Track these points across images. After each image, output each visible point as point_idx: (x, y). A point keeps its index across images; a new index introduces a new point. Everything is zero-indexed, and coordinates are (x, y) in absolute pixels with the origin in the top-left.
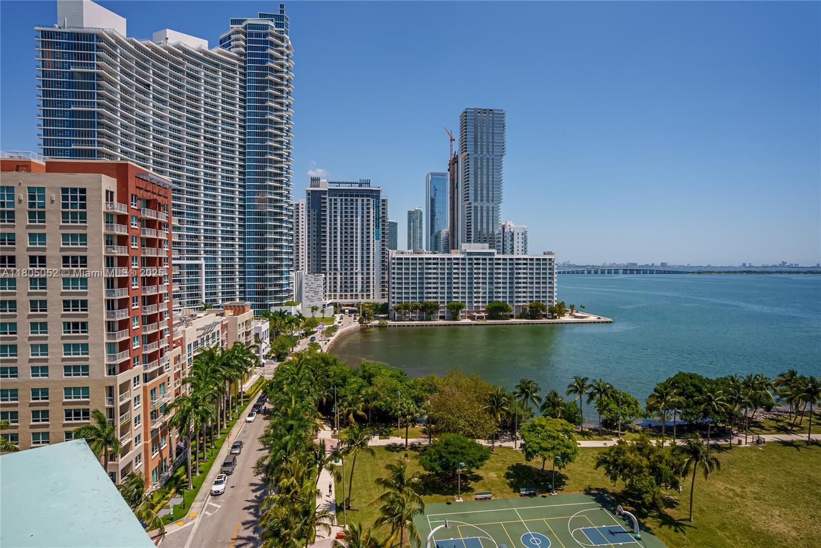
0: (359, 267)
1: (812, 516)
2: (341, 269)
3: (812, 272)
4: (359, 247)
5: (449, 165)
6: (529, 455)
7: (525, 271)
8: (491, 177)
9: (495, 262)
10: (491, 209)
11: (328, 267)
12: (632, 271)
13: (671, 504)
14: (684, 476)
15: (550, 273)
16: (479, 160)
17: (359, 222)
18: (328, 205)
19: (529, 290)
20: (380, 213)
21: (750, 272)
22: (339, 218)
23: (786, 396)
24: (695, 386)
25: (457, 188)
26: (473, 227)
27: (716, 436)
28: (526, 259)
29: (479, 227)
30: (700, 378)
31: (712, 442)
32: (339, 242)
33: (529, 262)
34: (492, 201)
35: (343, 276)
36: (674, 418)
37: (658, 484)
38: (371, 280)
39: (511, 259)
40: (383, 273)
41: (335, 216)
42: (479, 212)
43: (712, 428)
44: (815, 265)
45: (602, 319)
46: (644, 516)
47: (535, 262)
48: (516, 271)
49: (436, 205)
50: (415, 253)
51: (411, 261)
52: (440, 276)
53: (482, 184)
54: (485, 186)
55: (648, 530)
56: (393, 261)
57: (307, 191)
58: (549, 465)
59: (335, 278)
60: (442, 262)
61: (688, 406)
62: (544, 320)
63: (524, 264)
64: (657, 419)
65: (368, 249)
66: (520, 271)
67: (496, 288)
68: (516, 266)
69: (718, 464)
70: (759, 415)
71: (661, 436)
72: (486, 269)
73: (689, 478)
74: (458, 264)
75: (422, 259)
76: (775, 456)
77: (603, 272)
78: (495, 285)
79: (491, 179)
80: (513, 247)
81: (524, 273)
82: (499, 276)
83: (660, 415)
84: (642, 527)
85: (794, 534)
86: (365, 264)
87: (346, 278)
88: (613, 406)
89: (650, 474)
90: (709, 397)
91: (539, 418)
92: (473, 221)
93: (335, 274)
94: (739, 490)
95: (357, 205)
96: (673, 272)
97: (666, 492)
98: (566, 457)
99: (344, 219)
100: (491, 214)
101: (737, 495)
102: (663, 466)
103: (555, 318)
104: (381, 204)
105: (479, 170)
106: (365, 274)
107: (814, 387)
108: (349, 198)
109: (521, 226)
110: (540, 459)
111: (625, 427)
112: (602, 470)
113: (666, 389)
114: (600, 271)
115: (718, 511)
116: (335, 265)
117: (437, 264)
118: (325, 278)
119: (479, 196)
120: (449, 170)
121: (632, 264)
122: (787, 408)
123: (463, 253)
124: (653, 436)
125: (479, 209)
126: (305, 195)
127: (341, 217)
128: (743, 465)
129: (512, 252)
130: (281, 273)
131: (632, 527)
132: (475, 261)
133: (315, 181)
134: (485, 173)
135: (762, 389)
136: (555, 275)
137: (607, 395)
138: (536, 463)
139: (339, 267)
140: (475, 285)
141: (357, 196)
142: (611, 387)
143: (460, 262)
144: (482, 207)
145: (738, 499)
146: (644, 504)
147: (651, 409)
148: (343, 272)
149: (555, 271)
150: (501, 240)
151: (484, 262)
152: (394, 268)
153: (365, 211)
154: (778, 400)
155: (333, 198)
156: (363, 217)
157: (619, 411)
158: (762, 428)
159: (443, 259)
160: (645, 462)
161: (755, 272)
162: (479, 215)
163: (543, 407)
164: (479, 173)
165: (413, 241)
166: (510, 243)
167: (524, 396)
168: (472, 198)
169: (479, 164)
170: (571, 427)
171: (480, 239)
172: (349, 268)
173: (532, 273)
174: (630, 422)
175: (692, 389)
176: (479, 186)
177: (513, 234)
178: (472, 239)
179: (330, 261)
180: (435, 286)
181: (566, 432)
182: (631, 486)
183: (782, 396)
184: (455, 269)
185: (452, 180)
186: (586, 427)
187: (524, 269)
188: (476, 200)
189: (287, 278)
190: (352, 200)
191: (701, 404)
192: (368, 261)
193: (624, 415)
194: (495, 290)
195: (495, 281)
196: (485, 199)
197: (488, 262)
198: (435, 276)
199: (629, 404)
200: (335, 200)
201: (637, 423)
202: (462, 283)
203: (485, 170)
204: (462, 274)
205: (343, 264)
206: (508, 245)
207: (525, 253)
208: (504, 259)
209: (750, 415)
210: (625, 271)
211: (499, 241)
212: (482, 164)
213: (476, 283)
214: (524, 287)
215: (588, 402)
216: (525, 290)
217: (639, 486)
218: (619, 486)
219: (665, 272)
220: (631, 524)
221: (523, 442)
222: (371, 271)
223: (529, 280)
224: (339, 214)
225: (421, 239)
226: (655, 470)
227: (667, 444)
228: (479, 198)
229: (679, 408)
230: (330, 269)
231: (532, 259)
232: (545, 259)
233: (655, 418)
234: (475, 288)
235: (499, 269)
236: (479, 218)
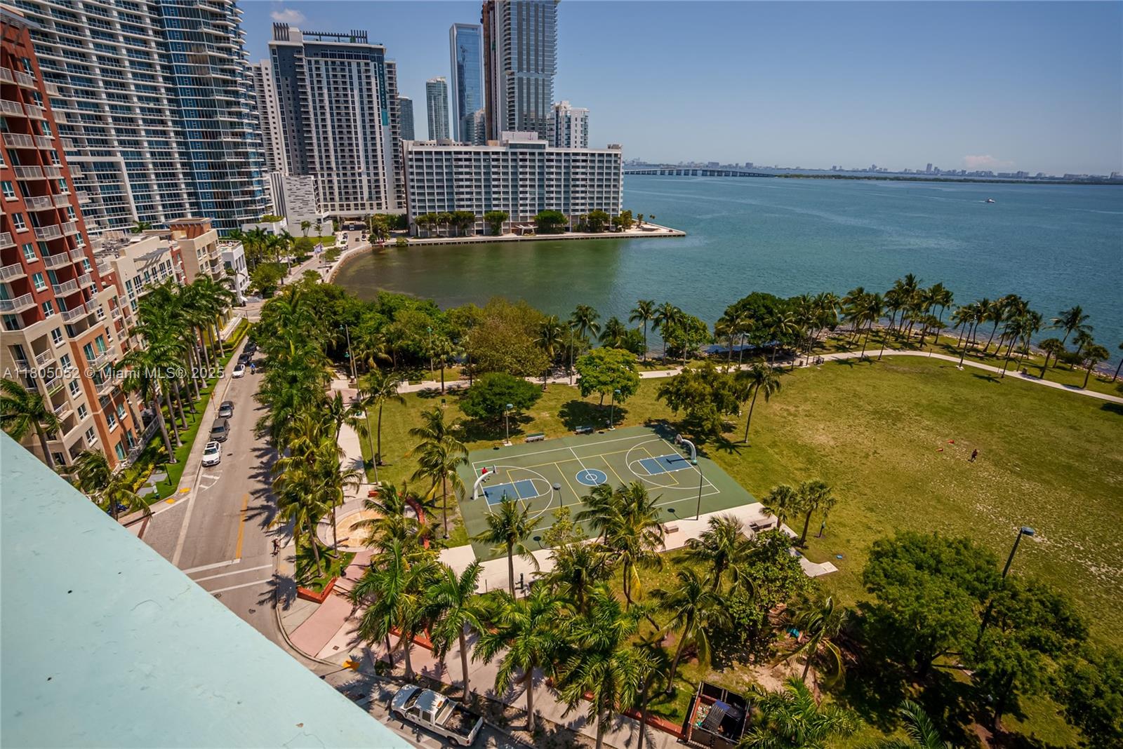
0: (363, 165)
1: (850, 426)
2: (338, 168)
3: (898, 179)
4: (360, 135)
5: (482, 12)
6: (586, 391)
7: (584, 170)
8: (540, 34)
9: (547, 157)
10: (540, 82)
11: (318, 166)
12: (712, 173)
13: (728, 428)
14: (744, 400)
15: (615, 174)
16: (524, 8)
17: (357, 99)
18: (306, 70)
19: (588, 195)
20: (387, 84)
21: (839, 177)
22: (325, 91)
23: (850, 314)
24: (766, 307)
25: (494, 49)
26: (516, 108)
27: (780, 359)
28: (586, 154)
29: (525, 109)
30: (772, 298)
31: (775, 365)
32: (329, 129)
33: (589, 158)
34: (543, 70)
35: (342, 178)
36: (742, 342)
37: (719, 410)
38: (382, 183)
39: (566, 154)
40: (397, 174)
41: (320, 88)
42: (525, 87)
43: (778, 351)
44: (902, 170)
45: (675, 232)
46: (703, 442)
47: (597, 158)
48: (572, 170)
49: (466, 75)
50: (440, 144)
51: (434, 157)
52: (474, 177)
53: (528, 44)
54: (532, 48)
55: (704, 455)
56: (410, 156)
57: (270, 46)
58: (608, 400)
59: (330, 181)
60: (477, 157)
61: (758, 329)
62: (607, 234)
63: (583, 161)
64: (724, 344)
65: (373, 139)
66: (578, 170)
67: (548, 192)
68: (573, 164)
69: (778, 385)
70: (823, 335)
71: (727, 362)
72: (534, 167)
73: (749, 402)
74: (497, 160)
75: (449, 153)
76: (830, 374)
77: (678, 174)
78: (546, 189)
79: (540, 38)
80: (569, 138)
81: (583, 173)
82: (552, 176)
83: (729, 340)
84: (701, 453)
85: (832, 443)
86: (371, 160)
87: (345, 181)
88: (680, 332)
89: (712, 401)
90: (779, 318)
91: (597, 350)
92: (516, 99)
93: (329, 175)
94: (792, 409)
95: (350, 71)
96: (759, 175)
97: (725, 418)
98: (626, 390)
99: (333, 93)
100: (540, 91)
101: (790, 414)
102: (726, 392)
103: (620, 230)
104: (386, 72)
105: (524, 23)
106: (372, 175)
107: (877, 304)
108: (338, 60)
109: (581, 109)
110: (598, 395)
111: (691, 355)
112: (664, 400)
113: (737, 311)
114: (675, 172)
115: (771, 431)
116: (328, 163)
117: (470, 160)
118: (316, 181)
119: (525, 62)
120: (482, 21)
121: (713, 164)
122: (849, 326)
123: (504, 145)
124: (719, 362)
125: (525, 82)
126: (268, 52)
127: (329, 89)
128: (801, 386)
129: (568, 145)
130: (249, 174)
131: (690, 454)
132: (521, 157)
133: (280, 29)
134: (532, 28)
135: (830, 308)
136: (622, 177)
137: (674, 320)
138: (593, 398)
139: (333, 165)
140: (521, 189)
141: (349, 57)
142: (679, 311)
143: (501, 157)
144: (528, 80)
145: (791, 418)
146: (703, 432)
147: (719, 333)
148: (341, 172)
149: (622, 171)
150: (554, 127)
151: (532, 157)
152: (412, 167)
153: (364, 81)
154: (843, 319)
155: (313, 59)
156: (361, 90)
157: (686, 337)
158: (823, 348)
159: (478, 153)
160: (708, 389)
161: (845, 177)
162: (525, 91)
163: (603, 337)
164: (524, 27)
165: (436, 127)
166: (566, 132)
167: (580, 326)
168: (515, 65)
169: (524, 13)
170: (633, 357)
171: (526, 126)
172: (349, 167)
173: (593, 174)
174: (696, 349)
175: (763, 310)
176: (525, 47)
177: (569, 119)
178: (516, 126)
179: (321, 157)
180: (468, 190)
181: (627, 363)
182: (692, 414)
183: (847, 315)
184: (494, 167)
185: (487, 37)
186: (649, 357)
187: (583, 167)
188: (520, 69)
189: (260, 182)
190: (342, 63)
191: (772, 326)
192: (375, 156)
193: (690, 342)
194: (546, 195)
195: (546, 183)
196: (532, 67)
197: (537, 157)
198: (468, 177)
199: (697, 330)
200: (317, 62)
201: (703, 349)
202: (504, 186)
203: (532, 23)
204: (504, 173)
205: (340, 161)
206: (563, 135)
207: (585, 146)
208: (558, 154)
209: (814, 336)
210: (704, 173)
211: (552, 130)
212: (528, 14)
213: (522, 186)
214: (582, 192)
215: (653, 329)
216: (583, 195)
217: (700, 414)
218: (681, 415)
219: (749, 175)
220: (689, 452)
221: (579, 377)
222: (381, 171)
223: (589, 183)
224: (324, 84)
225: (447, 125)
226: (718, 398)
227: (732, 370)
228: (525, 67)
229: (748, 332)
230: (322, 169)
231: (593, 155)
232: (609, 155)
233: (723, 344)
234: (521, 192)
235: (552, 167)
236: (525, 95)
